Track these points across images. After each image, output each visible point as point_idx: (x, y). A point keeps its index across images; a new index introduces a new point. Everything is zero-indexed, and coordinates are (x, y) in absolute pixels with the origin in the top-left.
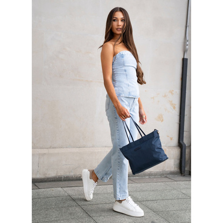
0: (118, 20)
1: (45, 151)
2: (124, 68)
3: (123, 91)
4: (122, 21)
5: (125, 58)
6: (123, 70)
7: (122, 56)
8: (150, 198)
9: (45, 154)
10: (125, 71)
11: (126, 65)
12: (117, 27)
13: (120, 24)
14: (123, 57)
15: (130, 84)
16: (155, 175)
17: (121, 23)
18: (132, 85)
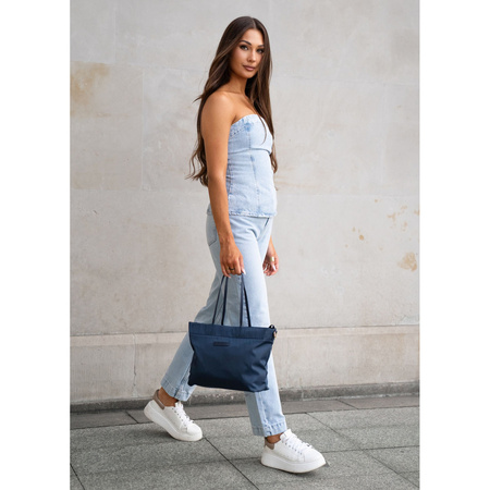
0: (251, 49)
1: (150, 339)
2: (248, 153)
3: (246, 203)
4: (258, 51)
5: (253, 131)
6: (247, 157)
7: (248, 127)
8: (388, 442)
9: (149, 345)
10: (252, 159)
11: (253, 146)
12: (246, 63)
13: (254, 59)
14: (248, 129)
15: (261, 188)
16: (399, 391)
17: (256, 57)
18: (264, 190)
